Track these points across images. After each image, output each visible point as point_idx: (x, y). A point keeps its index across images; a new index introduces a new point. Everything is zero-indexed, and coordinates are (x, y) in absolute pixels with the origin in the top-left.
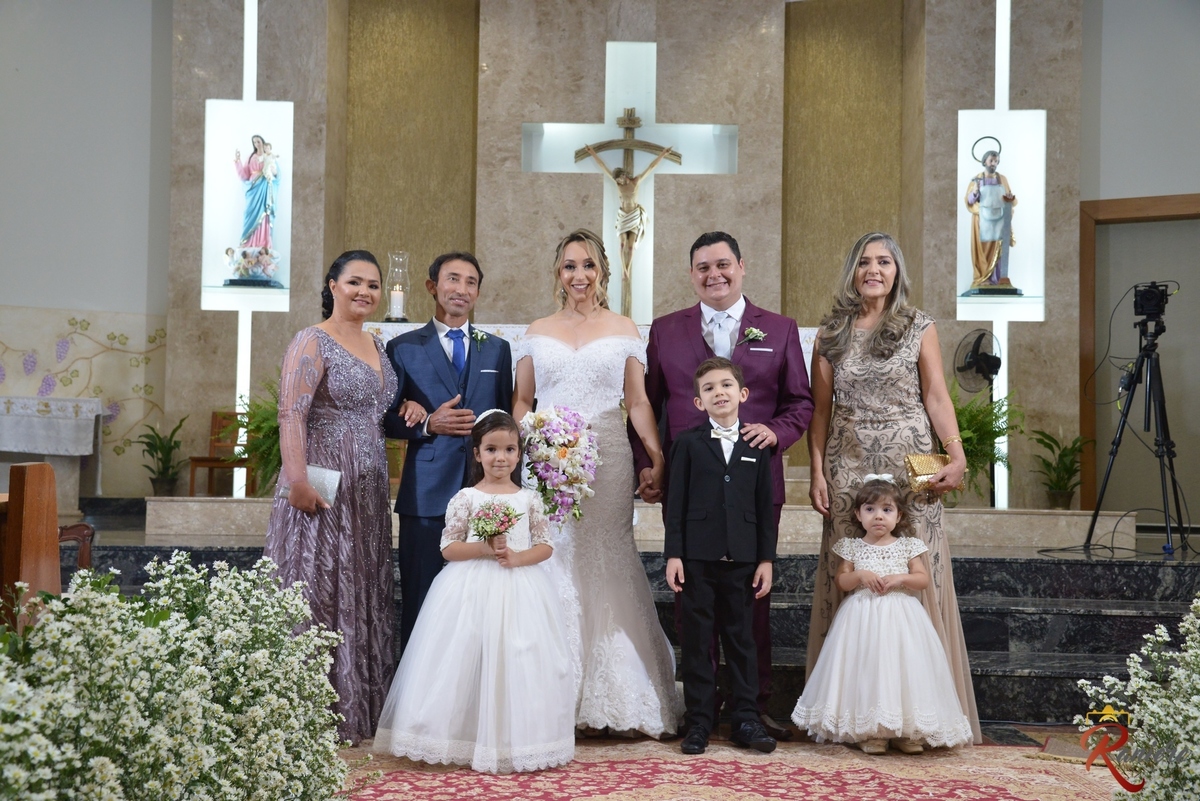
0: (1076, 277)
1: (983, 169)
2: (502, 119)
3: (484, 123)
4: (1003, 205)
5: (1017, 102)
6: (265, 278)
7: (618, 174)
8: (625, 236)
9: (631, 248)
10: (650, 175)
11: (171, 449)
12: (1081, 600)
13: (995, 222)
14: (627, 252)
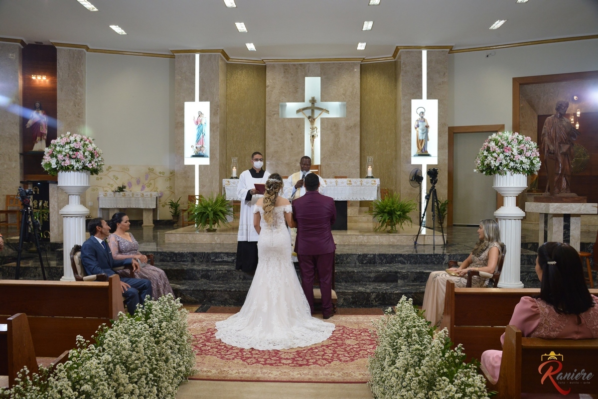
0: (447, 151)
1: (420, 117)
2: (273, 102)
3: (268, 103)
4: (425, 128)
5: (430, 97)
6: (203, 154)
7: (309, 118)
8: (312, 137)
9: (314, 140)
10: (319, 117)
11: (177, 206)
12: (423, 265)
13: (423, 133)
14: (312, 142)
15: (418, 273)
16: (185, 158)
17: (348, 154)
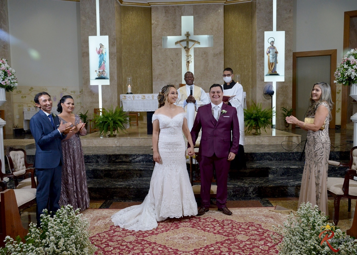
0: (292, 71)
1: (271, 45)
2: (157, 36)
3: (153, 37)
4: (275, 54)
5: (278, 29)
6: (104, 77)
7: (185, 48)
8: (187, 62)
9: (189, 65)
10: (193, 47)
11: (86, 117)
12: (287, 161)
13: (273, 58)
15: (286, 168)
16: (91, 81)
17: (215, 75)
